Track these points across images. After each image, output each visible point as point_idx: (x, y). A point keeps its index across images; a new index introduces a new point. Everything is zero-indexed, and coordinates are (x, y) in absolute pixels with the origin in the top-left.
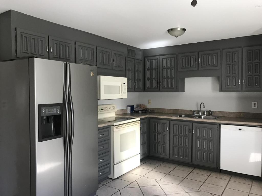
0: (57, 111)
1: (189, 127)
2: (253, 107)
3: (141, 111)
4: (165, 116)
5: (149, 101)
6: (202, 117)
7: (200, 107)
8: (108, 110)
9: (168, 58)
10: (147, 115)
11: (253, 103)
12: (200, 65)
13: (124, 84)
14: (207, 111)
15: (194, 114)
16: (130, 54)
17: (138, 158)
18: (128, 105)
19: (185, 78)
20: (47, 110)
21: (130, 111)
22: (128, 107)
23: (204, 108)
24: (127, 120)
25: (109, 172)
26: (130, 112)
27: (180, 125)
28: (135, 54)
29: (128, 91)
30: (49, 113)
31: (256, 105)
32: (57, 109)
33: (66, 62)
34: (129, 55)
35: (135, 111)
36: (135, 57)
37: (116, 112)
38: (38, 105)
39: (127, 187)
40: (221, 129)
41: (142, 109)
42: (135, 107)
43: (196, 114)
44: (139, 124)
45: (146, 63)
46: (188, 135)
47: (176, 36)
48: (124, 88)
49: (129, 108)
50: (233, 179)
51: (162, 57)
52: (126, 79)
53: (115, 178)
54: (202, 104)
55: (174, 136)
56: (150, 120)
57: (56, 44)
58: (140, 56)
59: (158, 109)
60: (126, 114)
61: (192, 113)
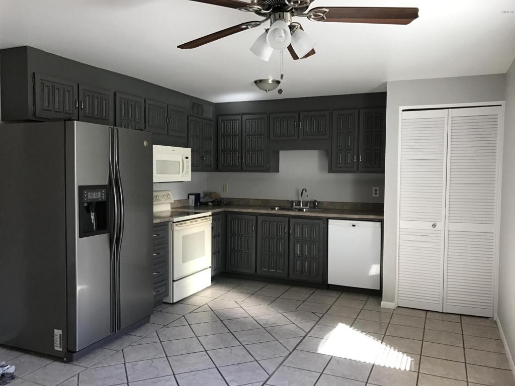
0: (102, 195)
1: (285, 225)
2: (374, 195)
3: (211, 202)
4: (249, 209)
5: (225, 188)
6: (304, 210)
7: (302, 196)
8: (159, 200)
9: (256, 119)
10: (221, 208)
11: (374, 188)
12: (301, 132)
13: (187, 158)
14: (311, 202)
15: (293, 206)
16: (195, 111)
17: (208, 274)
18: (190, 193)
19: (280, 152)
20: (89, 194)
21: (193, 202)
22: (190, 196)
23: (307, 196)
24: (189, 215)
25: (166, 292)
26: (194, 205)
27: (272, 222)
28: (203, 110)
29: (192, 170)
30: (92, 198)
31: (378, 192)
32: (102, 193)
33: (112, 127)
34: (193, 112)
35: (201, 203)
36: (202, 115)
37: (171, 204)
38: (79, 186)
39: (194, 311)
40: (329, 226)
41: (212, 200)
42: (202, 196)
43: (295, 206)
44: (211, 222)
45: (219, 125)
46: (283, 236)
47: (266, 91)
48: (187, 165)
49: (192, 198)
50: (343, 296)
51: (245, 117)
52: (190, 150)
53: (175, 301)
54: (304, 191)
55: (263, 239)
56: (226, 215)
57: (88, 96)
58: (209, 114)
59: (239, 200)
60: (188, 207)
61: (289, 205)
